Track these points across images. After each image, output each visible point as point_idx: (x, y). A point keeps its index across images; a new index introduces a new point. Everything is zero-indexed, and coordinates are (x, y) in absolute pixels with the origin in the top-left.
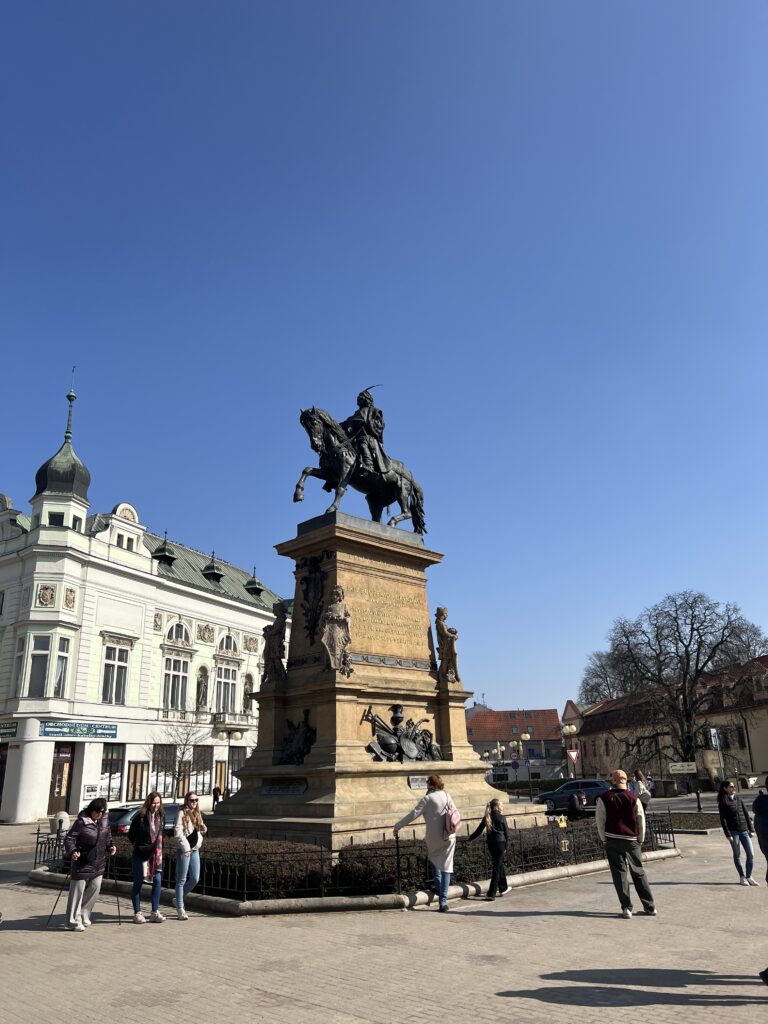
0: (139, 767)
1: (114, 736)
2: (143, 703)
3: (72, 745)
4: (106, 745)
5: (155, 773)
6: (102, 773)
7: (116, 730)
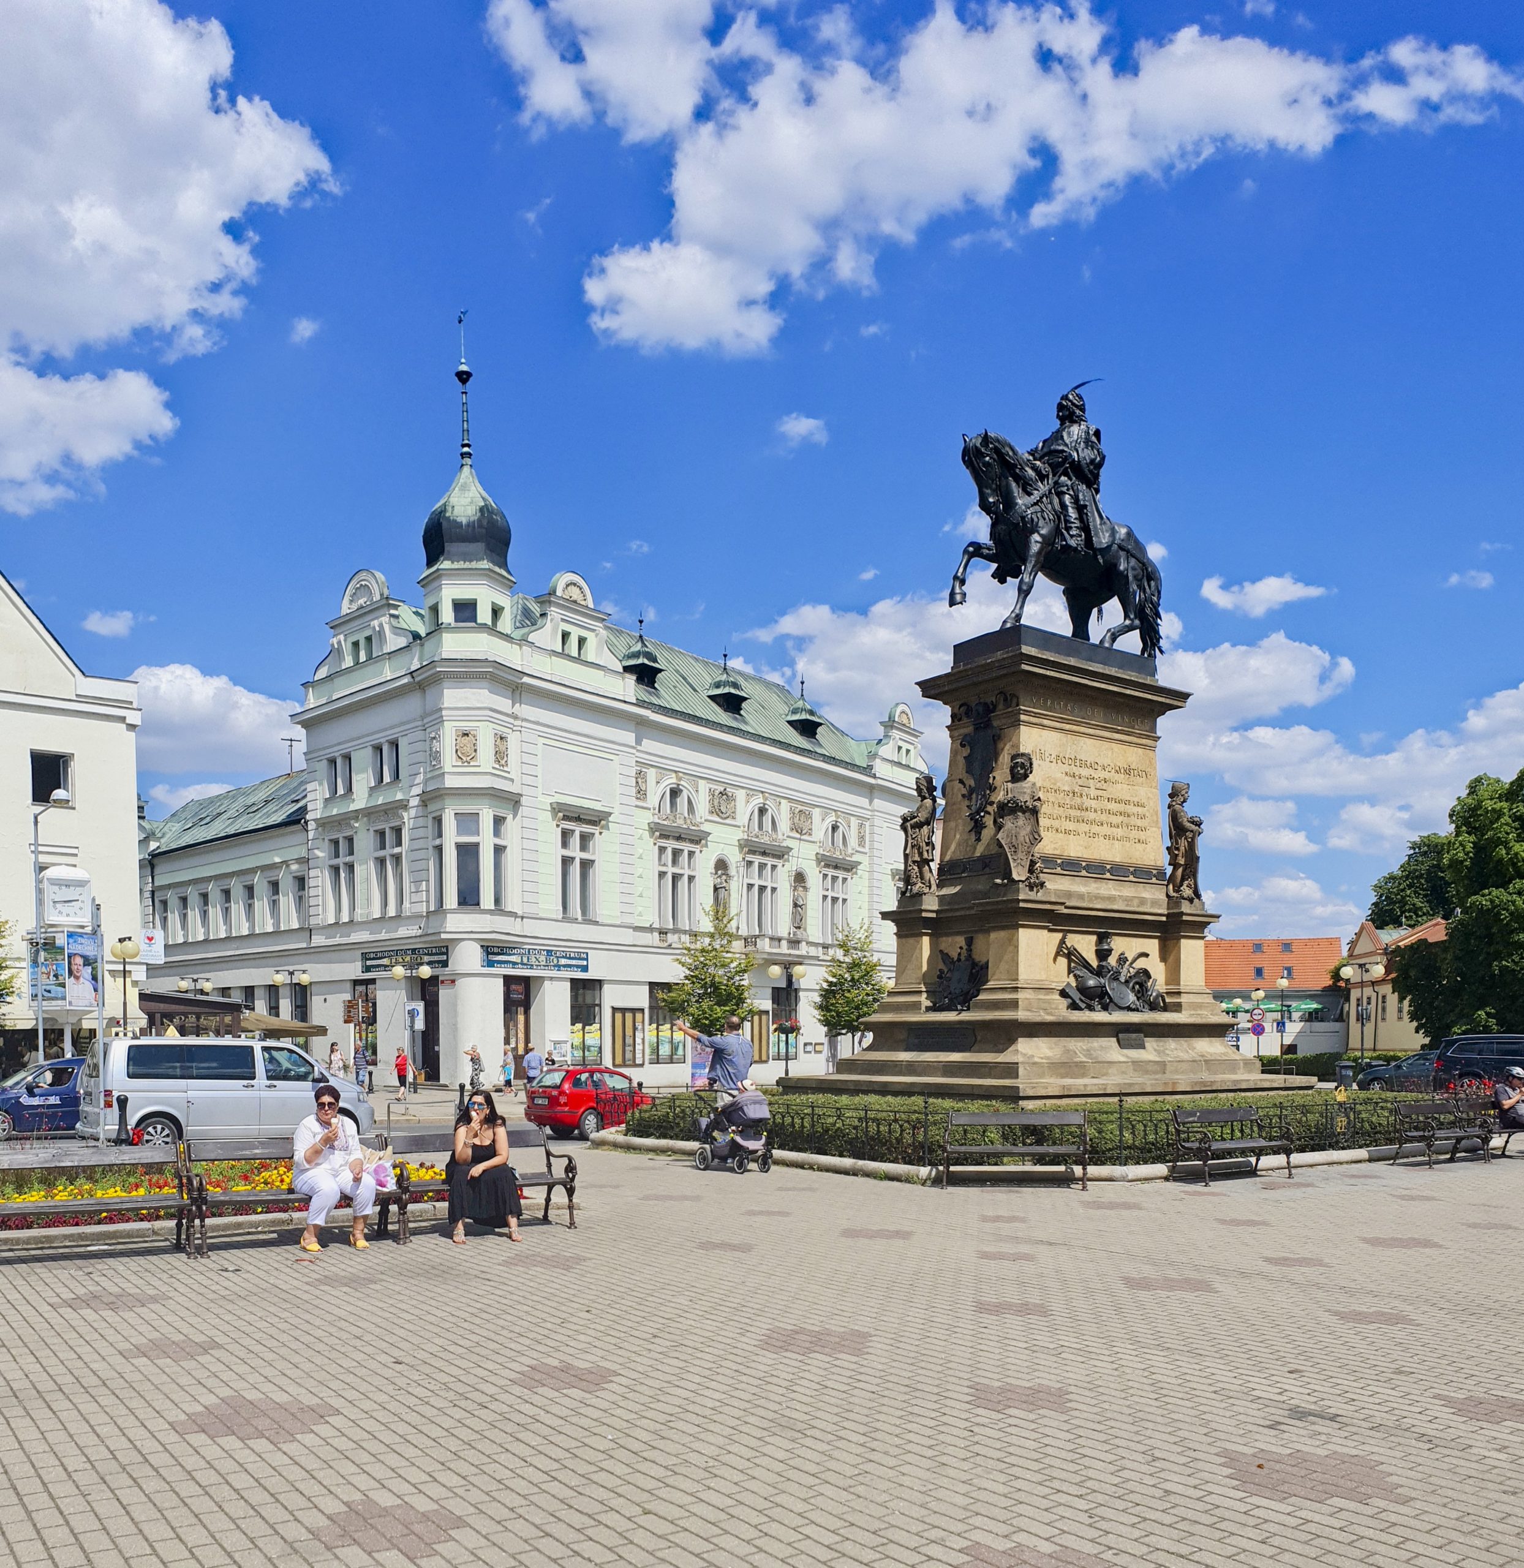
0: (629, 1016)
1: (585, 969)
2: (628, 920)
3: (526, 981)
4: (574, 982)
5: (654, 1026)
6: (573, 1024)
7: (587, 959)
